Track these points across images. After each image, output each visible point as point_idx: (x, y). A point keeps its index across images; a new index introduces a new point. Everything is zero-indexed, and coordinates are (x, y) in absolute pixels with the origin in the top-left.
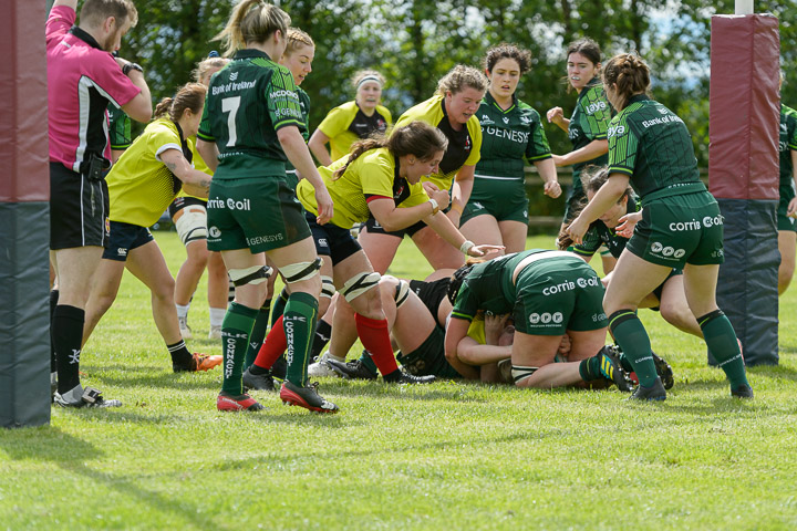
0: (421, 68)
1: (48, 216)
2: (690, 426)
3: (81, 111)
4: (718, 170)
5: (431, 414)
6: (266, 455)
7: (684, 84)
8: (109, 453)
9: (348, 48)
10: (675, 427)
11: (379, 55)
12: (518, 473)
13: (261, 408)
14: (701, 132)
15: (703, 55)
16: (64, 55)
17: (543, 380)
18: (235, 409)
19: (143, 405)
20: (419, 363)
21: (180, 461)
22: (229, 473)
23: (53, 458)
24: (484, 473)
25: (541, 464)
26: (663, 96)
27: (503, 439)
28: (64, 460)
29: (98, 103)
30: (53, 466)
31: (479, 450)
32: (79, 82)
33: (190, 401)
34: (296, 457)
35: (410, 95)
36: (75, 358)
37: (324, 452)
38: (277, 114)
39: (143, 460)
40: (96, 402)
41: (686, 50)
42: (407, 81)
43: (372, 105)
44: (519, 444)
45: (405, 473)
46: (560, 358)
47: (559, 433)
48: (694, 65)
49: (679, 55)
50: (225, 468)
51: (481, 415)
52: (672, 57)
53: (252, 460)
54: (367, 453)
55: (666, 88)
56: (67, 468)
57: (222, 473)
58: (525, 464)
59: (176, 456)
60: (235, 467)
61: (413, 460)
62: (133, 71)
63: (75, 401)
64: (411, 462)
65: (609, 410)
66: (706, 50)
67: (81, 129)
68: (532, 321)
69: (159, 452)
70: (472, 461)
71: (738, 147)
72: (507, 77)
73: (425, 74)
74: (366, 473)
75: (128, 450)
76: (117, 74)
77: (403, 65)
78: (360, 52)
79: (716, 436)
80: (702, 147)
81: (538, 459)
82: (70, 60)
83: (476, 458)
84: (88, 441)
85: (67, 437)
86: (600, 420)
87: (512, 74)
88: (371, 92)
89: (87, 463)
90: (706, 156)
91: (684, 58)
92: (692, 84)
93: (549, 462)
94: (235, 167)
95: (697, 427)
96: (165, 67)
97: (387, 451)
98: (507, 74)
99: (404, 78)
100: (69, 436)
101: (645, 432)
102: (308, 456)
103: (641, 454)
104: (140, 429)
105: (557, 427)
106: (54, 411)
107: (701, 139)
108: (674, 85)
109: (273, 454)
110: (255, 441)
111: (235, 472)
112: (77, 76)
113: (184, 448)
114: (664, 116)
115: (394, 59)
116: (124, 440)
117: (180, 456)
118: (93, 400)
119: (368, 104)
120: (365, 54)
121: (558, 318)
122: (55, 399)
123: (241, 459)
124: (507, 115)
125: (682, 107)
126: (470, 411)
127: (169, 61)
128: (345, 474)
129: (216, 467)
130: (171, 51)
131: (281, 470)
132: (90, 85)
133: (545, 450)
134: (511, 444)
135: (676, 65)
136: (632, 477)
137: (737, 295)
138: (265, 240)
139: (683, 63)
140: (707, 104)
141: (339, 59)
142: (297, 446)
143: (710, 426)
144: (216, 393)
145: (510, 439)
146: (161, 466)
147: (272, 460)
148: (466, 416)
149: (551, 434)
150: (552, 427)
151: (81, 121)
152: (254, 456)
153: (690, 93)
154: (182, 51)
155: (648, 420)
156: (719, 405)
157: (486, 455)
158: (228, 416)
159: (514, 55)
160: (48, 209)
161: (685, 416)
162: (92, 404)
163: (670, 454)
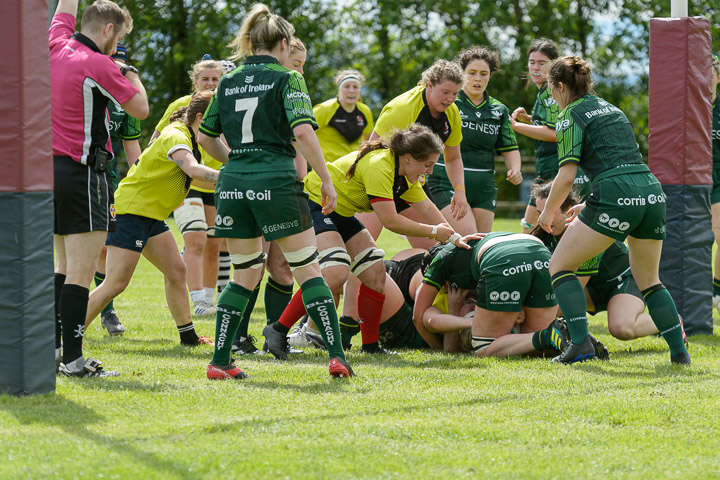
0: (388, 68)
1: (52, 204)
2: (633, 390)
3: (86, 109)
4: (656, 159)
5: (399, 381)
6: (250, 419)
7: (626, 81)
8: (108, 417)
9: (321, 50)
10: (620, 391)
11: (350, 56)
12: (479, 434)
13: (245, 377)
14: (641, 124)
15: (642, 54)
16: (69, 59)
17: (501, 349)
18: (222, 377)
19: (139, 375)
20: (387, 333)
21: (173, 424)
22: (217, 436)
23: (58, 423)
24: (448, 434)
25: (499, 425)
26: (606, 91)
27: (464, 403)
28: (68, 425)
29: (100, 102)
30: (58, 430)
31: (443, 413)
32: (83, 83)
33: (182, 370)
34: (278, 421)
35: (378, 93)
36: (80, 332)
37: (303, 416)
38: (295, 112)
39: (140, 424)
40: (97, 371)
41: (627, 50)
42: (376, 80)
43: (353, 101)
44: (479, 407)
45: (377, 435)
46: (515, 330)
47: (515, 397)
48: (635, 63)
49: (621, 55)
50: (213, 431)
51: (444, 381)
52: (614, 56)
53: (238, 423)
54: (341, 417)
55: (609, 85)
56: (71, 431)
57: (211, 435)
58: (485, 425)
59: (169, 420)
60: (223, 430)
61: (383, 421)
62: (130, 73)
63: (78, 370)
64: (381, 425)
65: (560, 376)
66: (645, 50)
67: (86, 125)
68: (492, 298)
69: (154, 416)
70: (436, 423)
71: (674, 138)
72: (478, 77)
73: (392, 74)
74: (341, 434)
75: (126, 415)
76: (118, 76)
77: (372, 65)
78: (332, 54)
79: (657, 399)
80: (643, 138)
81: (496, 421)
82: (75, 63)
83: (440, 420)
84: (89, 407)
85: (71, 404)
86: (552, 385)
87: (483, 74)
88: (352, 90)
89: (89, 427)
90: (646, 146)
91: (625, 57)
92: (632, 80)
93: (506, 423)
94: (252, 162)
95: (639, 391)
96: (156, 69)
97: (360, 414)
98: (478, 74)
99: (372, 77)
100: (72, 403)
101: (593, 395)
102: (289, 419)
103: (590, 415)
104: (137, 396)
105: (513, 392)
106: (60, 381)
107: (641, 131)
108: (617, 82)
109: (257, 418)
110: (241, 406)
111: (223, 435)
112: (81, 77)
113: (176, 413)
114: (604, 107)
115: (363, 60)
116: (123, 406)
117: (174, 420)
118: (94, 370)
119: (349, 101)
120: (337, 55)
121: (516, 296)
122: (60, 369)
123: (229, 423)
124: (479, 110)
125: (624, 101)
126: (434, 378)
127: (160, 63)
128: (322, 436)
129: (205, 430)
130: (161, 54)
131: (264, 432)
132: (93, 85)
133: (502, 412)
134: (472, 407)
135: (618, 64)
136: (582, 435)
137: (675, 271)
138: (282, 227)
139: (625, 62)
140: (647, 99)
141: (314, 60)
142: (279, 410)
143: (651, 390)
144: (206, 363)
145: (471, 403)
146: (156, 429)
147: (256, 423)
148: (431, 383)
149: (508, 398)
150: (509, 392)
151: (86, 118)
152: (240, 419)
153: (631, 89)
154: (171, 54)
155: (595, 385)
156: (660, 371)
157: (449, 418)
158: (216, 384)
159: (484, 57)
160: (52, 198)
161: (628, 380)
162: (94, 373)
163: (616, 415)
